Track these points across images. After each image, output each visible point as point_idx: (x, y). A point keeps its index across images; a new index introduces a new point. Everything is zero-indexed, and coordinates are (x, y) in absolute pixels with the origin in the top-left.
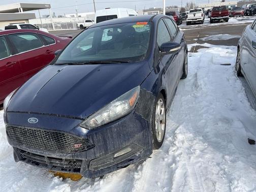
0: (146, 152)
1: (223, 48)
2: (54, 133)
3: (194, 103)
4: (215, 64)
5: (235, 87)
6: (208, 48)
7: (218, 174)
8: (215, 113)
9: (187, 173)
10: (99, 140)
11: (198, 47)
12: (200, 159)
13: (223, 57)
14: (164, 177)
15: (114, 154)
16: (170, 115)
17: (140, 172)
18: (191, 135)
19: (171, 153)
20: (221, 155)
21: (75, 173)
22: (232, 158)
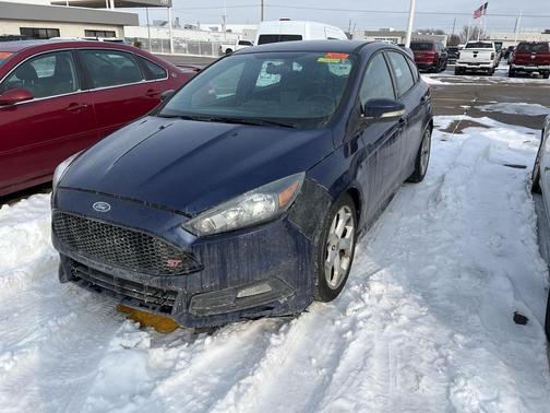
0: (298, 299)
1: (519, 131)
2: (134, 233)
3: (423, 231)
4: (492, 162)
5: (520, 213)
6: (487, 127)
7: (432, 363)
8: (460, 255)
9: (371, 352)
10: (213, 258)
11: (465, 124)
12: (404, 332)
13: (514, 150)
14: (327, 351)
15: (237, 290)
16: (369, 248)
17: (282, 335)
18: (400, 289)
19: (350, 312)
20: (450, 331)
21: (163, 315)
22: (469, 340)
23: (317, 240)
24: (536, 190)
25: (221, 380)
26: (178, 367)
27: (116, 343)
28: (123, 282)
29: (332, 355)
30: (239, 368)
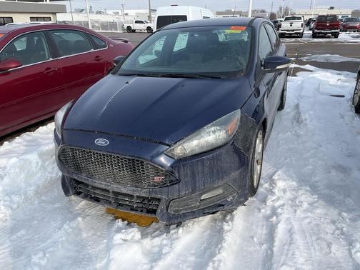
0: (239, 197)
1: (332, 73)
3: (296, 143)
4: (322, 94)
5: (353, 127)
6: (311, 71)
7: (333, 234)
8: (325, 157)
9: (293, 230)
10: (187, 174)
11: (297, 70)
12: (309, 214)
13: (333, 85)
14: (262, 232)
17: (230, 222)
18: (294, 183)
19: (269, 203)
20: (337, 210)
21: (150, 215)
22: (351, 216)
23: (251, 156)
26: (164, 251)
28: (116, 193)
29: (266, 234)
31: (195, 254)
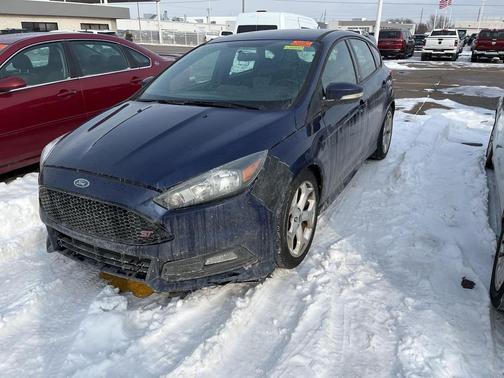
0: (262, 265)
1: (478, 112)
2: (110, 207)
4: (451, 140)
5: (473, 187)
6: (448, 108)
7: (383, 323)
8: (416, 225)
9: (328, 314)
10: (182, 229)
11: (428, 106)
12: (359, 296)
13: (471, 129)
14: (288, 313)
15: (205, 258)
16: (332, 219)
17: (247, 298)
18: (359, 257)
19: (310, 278)
20: (401, 295)
21: (138, 280)
22: (418, 303)
23: (278, 212)
24: (489, 166)
25: (190, 339)
26: (151, 327)
27: (95, 306)
28: (102, 251)
29: (292, 317)
30: (207, 328)
31: (190, 334)
